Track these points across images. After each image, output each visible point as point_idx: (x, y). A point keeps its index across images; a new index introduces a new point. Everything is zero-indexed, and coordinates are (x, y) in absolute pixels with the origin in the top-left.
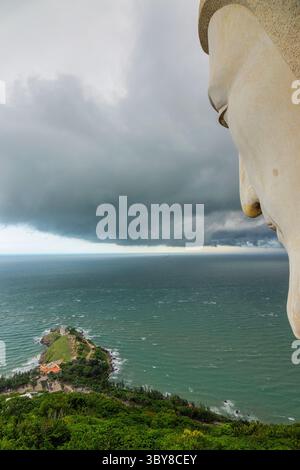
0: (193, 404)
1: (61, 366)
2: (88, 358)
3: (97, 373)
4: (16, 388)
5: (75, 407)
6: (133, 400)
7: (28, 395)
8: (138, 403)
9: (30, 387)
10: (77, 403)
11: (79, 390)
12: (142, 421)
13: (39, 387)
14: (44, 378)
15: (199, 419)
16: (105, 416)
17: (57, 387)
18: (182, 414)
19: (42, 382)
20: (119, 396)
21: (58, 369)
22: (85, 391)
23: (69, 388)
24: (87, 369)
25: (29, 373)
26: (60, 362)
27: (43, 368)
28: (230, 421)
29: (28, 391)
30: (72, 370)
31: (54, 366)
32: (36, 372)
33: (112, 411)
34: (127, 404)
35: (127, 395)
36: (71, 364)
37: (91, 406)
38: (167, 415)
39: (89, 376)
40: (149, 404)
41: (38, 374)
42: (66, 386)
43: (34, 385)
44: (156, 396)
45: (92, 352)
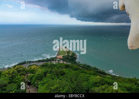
0: (100, 70)
1: (63, 56)
2: (70, 55)
3: (73, 59)
4: (51, 61)
5: (67, 67)
6: (83, 67)
7: (54, 63)
8: (84, 68)
9: (55, 61)
10: (67, 66)
11: (68, 63)
12: (85, 72)
13: (57, 61)
14: (58, 59)
15: (102, 74)
16: (74, 70)
17: (62, 62)
18: (97, 72)
19: (58, 60)
20: (79, 66)
21: (62, 57)
22: (69, 64)
23: (65, 62)
24: (70, 58)
25: (54, 58)
26: (62, 55)
27: (58, 57)
28: (111, 75)
29: (54, 62)
30: (66, 58)
31: (61, 56)
32: (56, 58)
33: (77, 69)
34: (81, 68)
35: (81, 66)
36: (65, 56)
37: (71, 67)
38: (92, 72)
39: (70, 60)
40: (87, 69)
41: (57, 58)
42: (64, 62)
43: (56, 61)
44: (89, 67)
45: (71, 54)
